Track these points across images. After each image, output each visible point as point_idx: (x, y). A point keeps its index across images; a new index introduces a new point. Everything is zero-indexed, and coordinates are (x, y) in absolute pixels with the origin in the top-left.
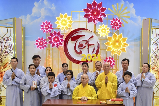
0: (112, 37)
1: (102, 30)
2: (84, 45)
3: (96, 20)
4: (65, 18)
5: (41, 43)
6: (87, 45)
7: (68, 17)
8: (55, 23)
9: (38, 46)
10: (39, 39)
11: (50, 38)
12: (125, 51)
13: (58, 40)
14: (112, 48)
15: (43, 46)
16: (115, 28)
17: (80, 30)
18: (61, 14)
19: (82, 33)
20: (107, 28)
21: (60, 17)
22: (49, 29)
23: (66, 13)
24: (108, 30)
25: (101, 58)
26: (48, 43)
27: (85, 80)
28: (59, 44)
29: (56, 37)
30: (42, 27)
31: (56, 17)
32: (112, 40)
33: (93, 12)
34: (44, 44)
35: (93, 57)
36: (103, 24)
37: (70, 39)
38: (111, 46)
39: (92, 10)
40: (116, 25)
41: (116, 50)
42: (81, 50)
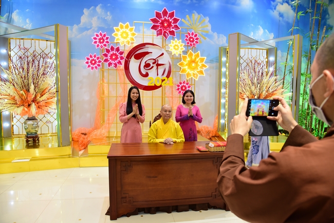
0: (187, 56)
1: (174, 47)
2: (152, 65)
3: (167, 33)
4: (126, 29)
5: (93, 62)
6: (155, 65)
7: (130, 27)
8: (113, 35)
9: (89, 66)
11: (106, 55)
12: (203, 74)
13: (117, 58)
14: (187, 70)
15: (96, 65)
16: (191, 44)
17: (147, 46)
18: (120, 23)
19: (149, 49)
20: (181, 43)
21: (119, 27)
22: (105, 43)
23: (128, 23)
24: (182, 47)
25: (173, 82)
26: (103, 61)
27: (168, 113)
28: (118, 63)
29: (115, 55)
30: (94, 41)
31: (114, 28)
32: (187, 60)
33: (162, 23)
34: (98, 63)
35: (163, 81)
36: (176, 39)
37: (133, 56)
38: (186, 67)
39: (162, 20)
40: (191, 41)
41: (191, 72)
42: (148, 71)
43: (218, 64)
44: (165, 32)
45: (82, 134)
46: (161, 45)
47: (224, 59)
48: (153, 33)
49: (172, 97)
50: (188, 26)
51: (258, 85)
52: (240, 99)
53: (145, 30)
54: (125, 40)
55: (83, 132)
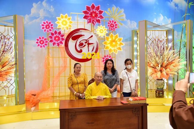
0: (109, 37)
1: (100, 31)
2: (84, 44)
3: (95, 21)
4: (65, 19)
5: (42, 42)
6: (86, 44)
7: (68, 17)
8: (56, 23)
9: (39, 45)
10: (40, 38)
11: (51, 37)
12: (121, 50)
13: (59, 39)
14: (109, 47)
15: (44, 45)
16: (112, 29)
17: (80, 30)
18: (61, 14)
19: (82, 32)
20: (105, 28)
21: (60, 17)
22: (50, 29)
23: (67, 14)
24: (106, 31)
25: (99, 56)
26: (49, 42)
28: (60, 42)
29: (58, 37)
30: (42, 27)
31: (57, 18)
32: (109, 40)
33: (91, 14)
34: (45, 43)
35: (92, 55)
36: (101, 25)
37: (71, 38)
38: (109, 45)
39: (91, 12)
40: (112, 26)
41: (113, 49)
42: (81, 48)
43: (131, 42)
44: (93, 20)
45: (32, 95)
46: (90, 30)
47: (135, 39)
48: (84, 21)
49: (99, 67)
50: (109, 16)
51: (161, 57)
52: (148, 67)
53: (79, 19)
54: (65, 27)
55: (33, 94)
